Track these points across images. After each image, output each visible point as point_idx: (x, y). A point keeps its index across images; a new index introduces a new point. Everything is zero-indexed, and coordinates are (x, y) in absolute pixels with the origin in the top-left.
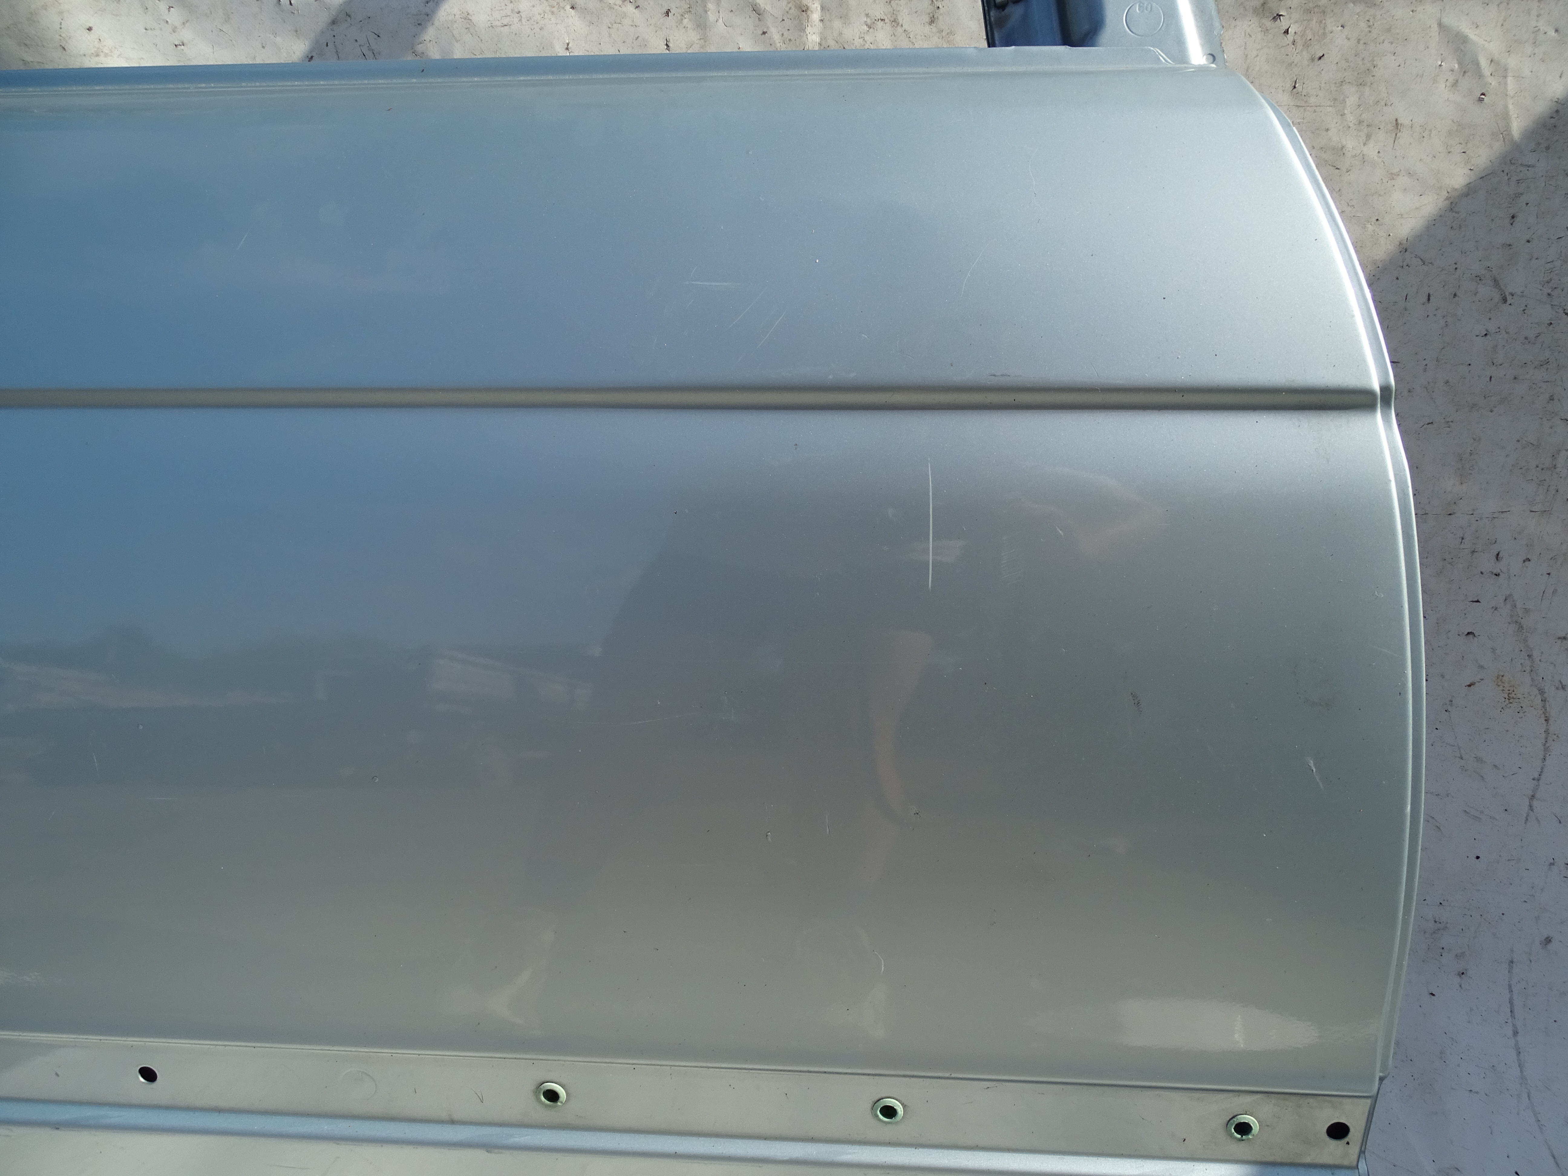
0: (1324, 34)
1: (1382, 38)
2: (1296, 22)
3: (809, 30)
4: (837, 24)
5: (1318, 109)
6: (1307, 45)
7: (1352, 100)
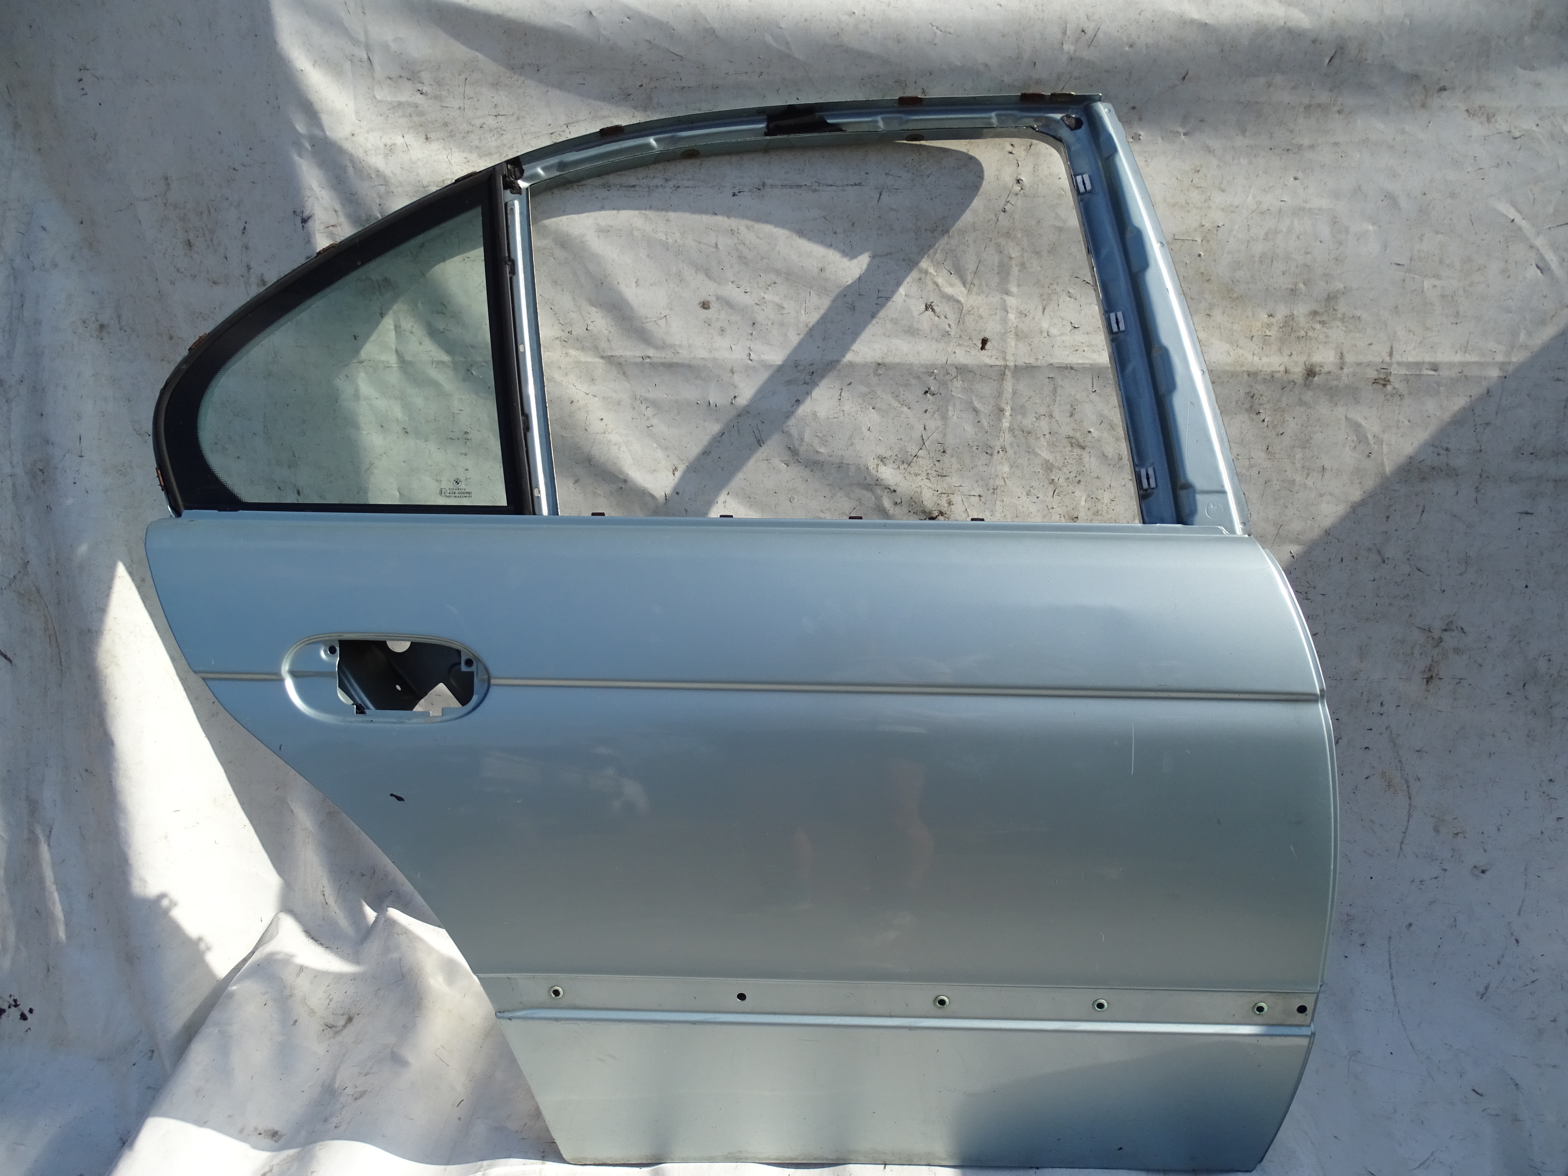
0: (1284, 421)
1: (1315, 425)
2: (1269, 416)
3: (1004, 420)
4: (1019, 417)
5: (1280, 460)
6: (1275, 427)
7: (1299, 456)
